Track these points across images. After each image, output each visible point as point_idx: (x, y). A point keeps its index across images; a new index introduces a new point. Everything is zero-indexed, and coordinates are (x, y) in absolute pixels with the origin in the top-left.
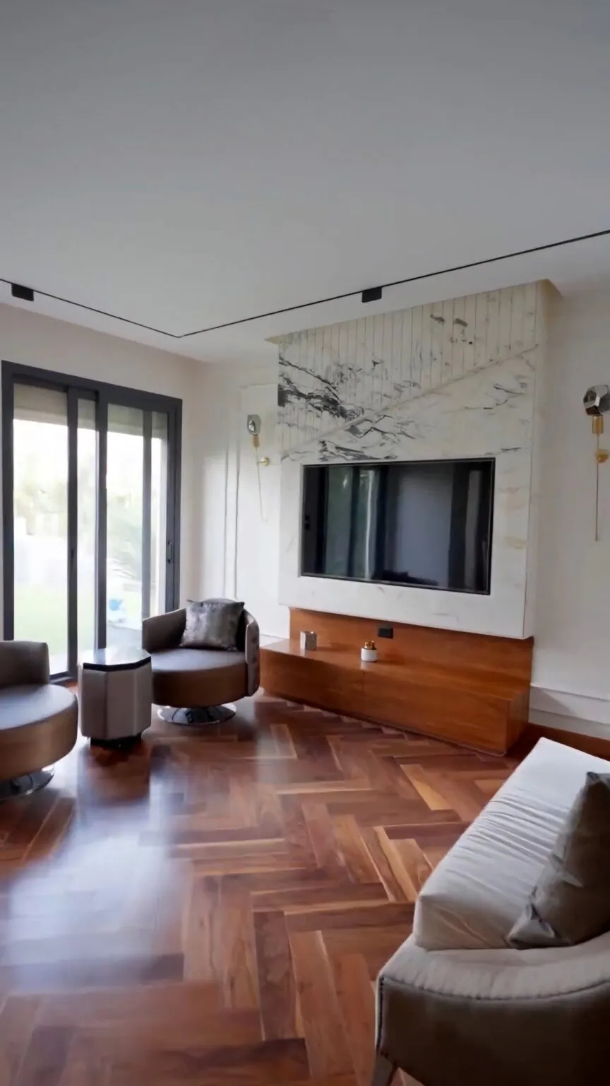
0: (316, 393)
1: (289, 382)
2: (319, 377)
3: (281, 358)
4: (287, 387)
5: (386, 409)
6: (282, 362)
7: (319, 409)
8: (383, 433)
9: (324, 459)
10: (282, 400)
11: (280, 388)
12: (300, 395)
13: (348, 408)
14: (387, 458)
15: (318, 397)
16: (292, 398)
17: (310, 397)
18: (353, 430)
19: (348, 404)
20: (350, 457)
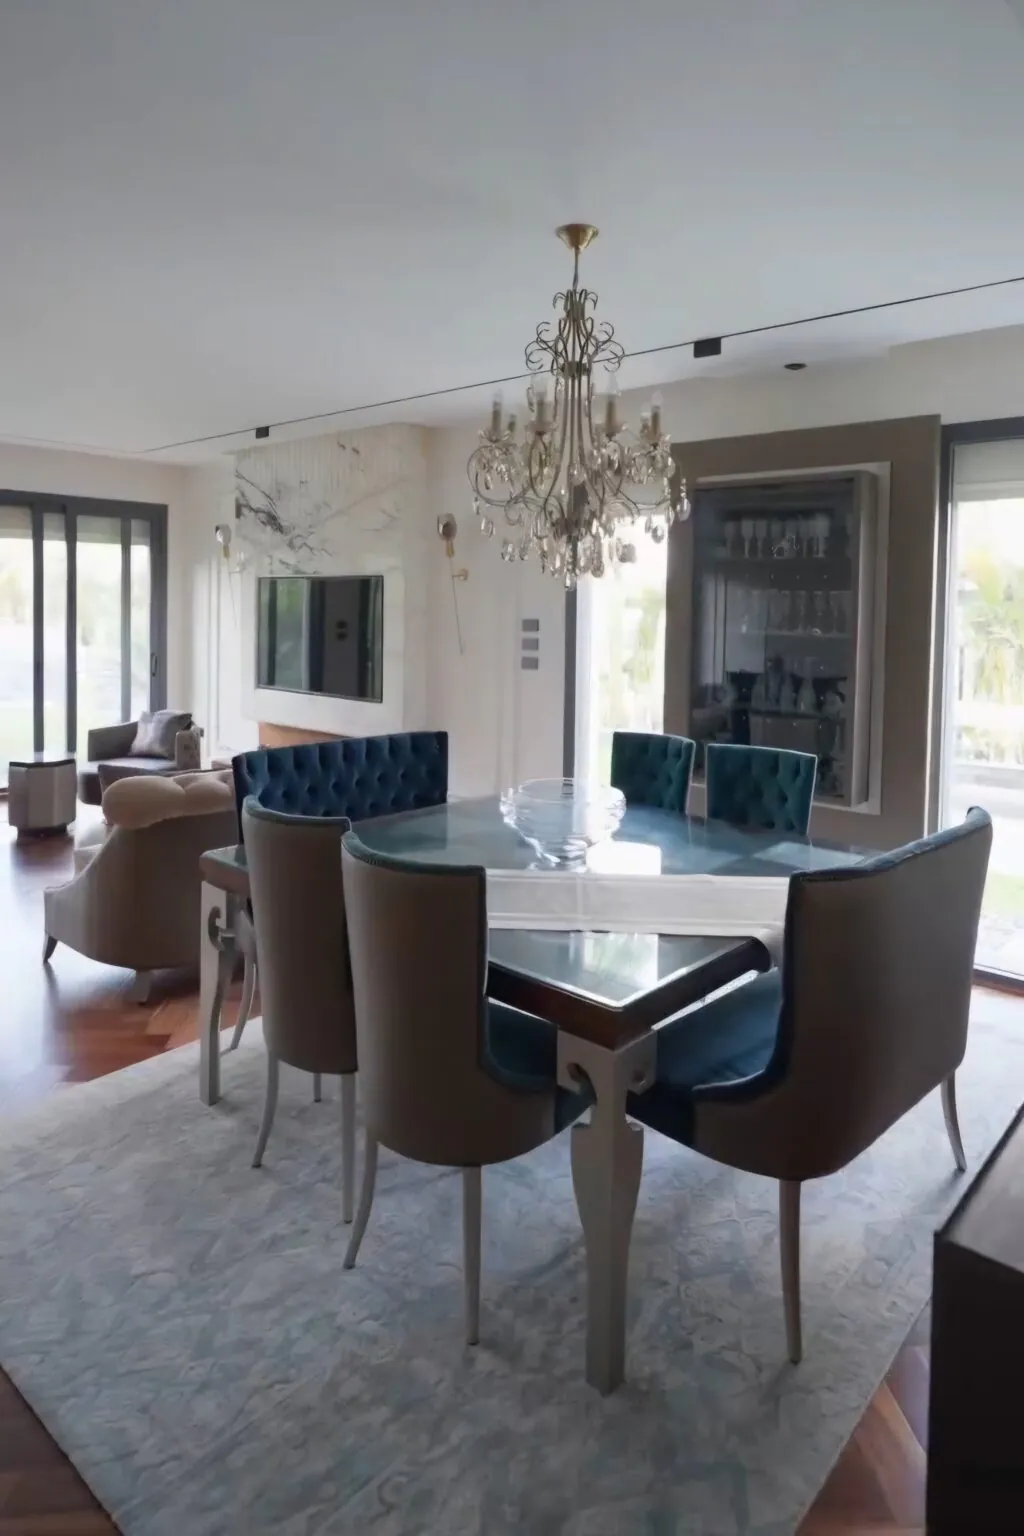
0: (263, 508)
1: (243, 495)
2: (264, 492)
3: (237, 471)
4: (242, 501)
5: (310, 527)
6: (239, 476)
7: (263, 523)
8: (311, 549)
9: (271, 572)
10: (239, 514)
11: (237, 501)
12: (251, 509)
13: (283, 524)
14: (314, 573)
15: (263, 512)
16: (245, 511)
17: (257, 511)
18: (291, 545)
19: (284, 520)
20: (289, 571)
